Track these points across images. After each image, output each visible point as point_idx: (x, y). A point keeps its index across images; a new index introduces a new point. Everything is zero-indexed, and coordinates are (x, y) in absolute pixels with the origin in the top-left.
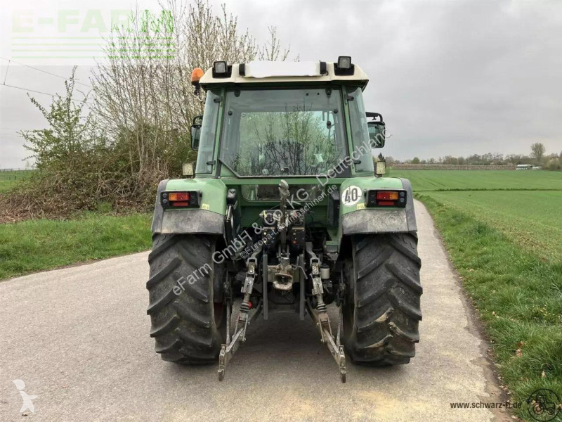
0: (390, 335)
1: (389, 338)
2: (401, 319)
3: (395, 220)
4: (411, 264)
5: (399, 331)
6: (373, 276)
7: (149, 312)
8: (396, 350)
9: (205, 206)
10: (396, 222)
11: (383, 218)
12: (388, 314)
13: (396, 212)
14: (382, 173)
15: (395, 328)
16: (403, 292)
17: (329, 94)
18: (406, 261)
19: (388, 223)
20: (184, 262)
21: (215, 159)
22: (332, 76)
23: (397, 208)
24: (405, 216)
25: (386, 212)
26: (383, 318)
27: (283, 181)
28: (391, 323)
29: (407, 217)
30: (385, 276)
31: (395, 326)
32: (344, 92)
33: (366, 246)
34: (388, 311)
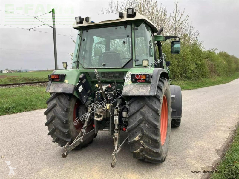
0: (142, 148)
1: (142, 149)
2: (147, 140)
3: (144, 89)
4: (153, 112)
5: (145, 145)
6: (134, 117)
7: (46, 125)
8: (147, 155)
9: (66, 81)
10: (144, 90)
11: (139, 88)
12: (140, 136)
13: (146, 85)
14: (146, 65)
15: (144, 144)
16: (148, 126)
17: (126, 28)
18: (151, 111)
19: (140, 91)
20: (58, 105)
21: (77, 61)
22: (125, 19)
23: (146, 84)
24: (150, 87)
25: (141, 85)
26: (137, 138)
27: (95, 70)
28: (141, 141)
29: (150, 88)
30: (139, 117)
31: (143, 143)
32: (133, 26)
33: (133, 101)
34: (139, 135)
